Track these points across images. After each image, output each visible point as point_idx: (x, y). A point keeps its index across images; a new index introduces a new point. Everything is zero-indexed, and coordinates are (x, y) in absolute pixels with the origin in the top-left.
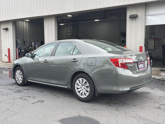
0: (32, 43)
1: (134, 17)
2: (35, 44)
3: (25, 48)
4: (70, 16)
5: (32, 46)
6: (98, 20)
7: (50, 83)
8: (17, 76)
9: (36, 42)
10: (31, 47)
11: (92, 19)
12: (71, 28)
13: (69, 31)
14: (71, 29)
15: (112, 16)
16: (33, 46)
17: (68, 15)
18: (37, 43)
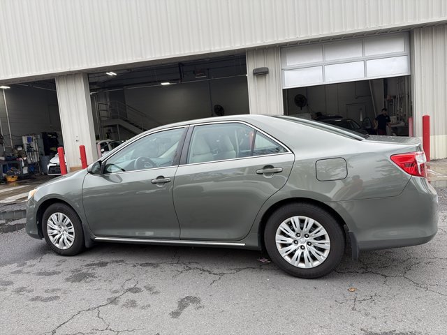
0: (22, 139)
1: (261, 73)
2: (29, 140)
3: (4, 152)
4: (111, 74)
5: (22, 146)
6: (168, 84)
7: (181, 239)
8: (54, 230)
9: (31, 135)
10: (20, 149)
11: (156, 82)
12: (108, 100)
13: (103, 107)
14: (109, 103)
15: (198, 76)
16: (25, 146)
17: (109, 72)
18: (34, 138)
